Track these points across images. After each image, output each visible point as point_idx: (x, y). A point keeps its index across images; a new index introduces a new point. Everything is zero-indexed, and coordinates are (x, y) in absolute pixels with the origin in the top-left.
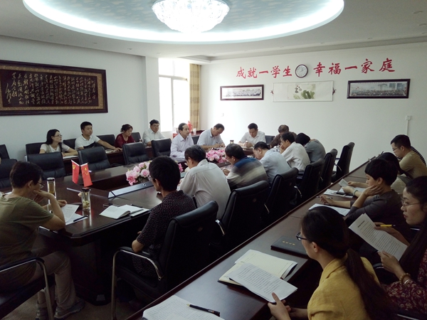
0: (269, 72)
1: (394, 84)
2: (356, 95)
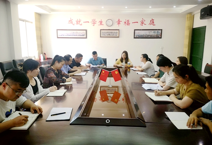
0: (90, 22)
1: (155, 31)
2: (138, 37)
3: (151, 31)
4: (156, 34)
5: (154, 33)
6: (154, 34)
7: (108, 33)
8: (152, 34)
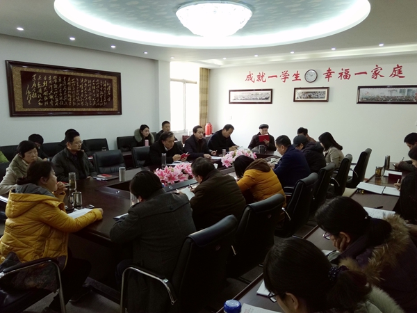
0: (278, 76)
1: (404, 90)
2: (365, 100)
3: (394, 89)
4: (406, 95)
5: (400, 92)
6: (401, 95)
7: (308, 95)
8: (396, 95)
